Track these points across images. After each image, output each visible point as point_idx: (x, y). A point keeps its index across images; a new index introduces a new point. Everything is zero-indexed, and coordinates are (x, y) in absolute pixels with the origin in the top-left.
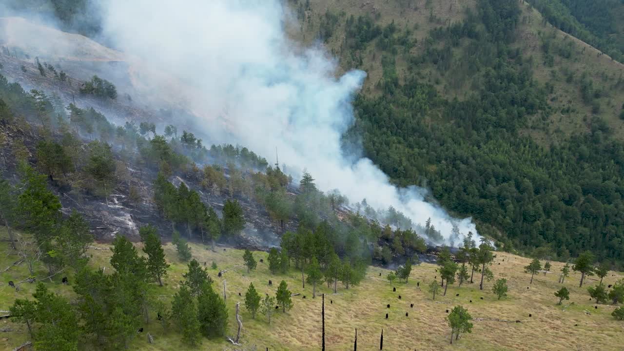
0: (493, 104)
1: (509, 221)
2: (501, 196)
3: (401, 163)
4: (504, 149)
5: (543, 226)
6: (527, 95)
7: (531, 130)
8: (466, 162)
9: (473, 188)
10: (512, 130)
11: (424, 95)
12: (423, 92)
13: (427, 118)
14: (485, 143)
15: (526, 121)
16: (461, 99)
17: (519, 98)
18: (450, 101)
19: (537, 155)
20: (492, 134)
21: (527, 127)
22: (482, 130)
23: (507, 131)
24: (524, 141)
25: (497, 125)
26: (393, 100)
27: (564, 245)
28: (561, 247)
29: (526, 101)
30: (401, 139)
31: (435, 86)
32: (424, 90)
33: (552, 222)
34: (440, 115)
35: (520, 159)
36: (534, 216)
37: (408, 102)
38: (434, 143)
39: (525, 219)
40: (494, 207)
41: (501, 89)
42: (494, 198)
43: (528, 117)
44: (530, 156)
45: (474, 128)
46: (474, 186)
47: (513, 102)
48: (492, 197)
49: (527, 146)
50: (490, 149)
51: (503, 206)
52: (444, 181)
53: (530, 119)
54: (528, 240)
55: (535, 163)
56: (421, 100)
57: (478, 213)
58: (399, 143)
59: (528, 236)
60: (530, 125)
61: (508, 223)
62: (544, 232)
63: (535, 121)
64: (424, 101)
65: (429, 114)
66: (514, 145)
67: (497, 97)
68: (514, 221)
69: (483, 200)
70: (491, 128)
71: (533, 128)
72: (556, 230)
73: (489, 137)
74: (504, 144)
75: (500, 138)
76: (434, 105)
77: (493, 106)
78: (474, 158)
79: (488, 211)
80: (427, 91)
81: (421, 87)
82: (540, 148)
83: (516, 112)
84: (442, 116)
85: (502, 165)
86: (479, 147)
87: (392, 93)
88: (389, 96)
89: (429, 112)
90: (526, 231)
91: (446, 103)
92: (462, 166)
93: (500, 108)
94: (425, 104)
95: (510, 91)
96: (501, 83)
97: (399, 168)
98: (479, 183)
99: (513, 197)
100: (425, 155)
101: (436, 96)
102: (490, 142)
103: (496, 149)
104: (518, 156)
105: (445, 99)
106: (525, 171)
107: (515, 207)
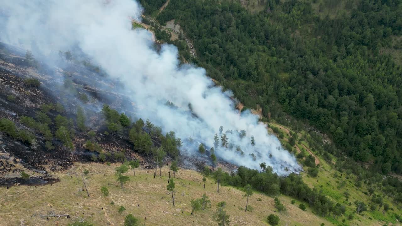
0: (361, 23)
1: (341, 131)
2: (340, 107)
3: (256, 68)
4: (360, 64)
5: (373, 140)
6: (397, 17)
7: (393, 49)
8: (315, 74)
9: (314, 98)
10: (373, 48)
11: (299, 12)
12: (299, 9)
13: (298, 32)
14: (343, 58)
15: (390, 40)
16: (332, 17)
17: (388, 18)
18: (322, 18)
19: (391, 73)
20: (352, 50)
21: (389, 47)
22: (343, 46)
23: (369, 49)
24: (383, 59)
25: (360, 43)
26: (271, 14)
27: (390, 161)
28: (387, 163)
29: (395, 22)
30: (266, 48)
31: (312, 4)
32: (301, 7)
33: (383, 138)
34: (309, 31)
35: (373, 75)
36: (368, 130)
37: (283, 17)
38: (293, 54)
39: (357, 132)
40: (330, 117)
41: (373, 9)
42: (333, 108)
43: (393, 37)
44: (383, 74)
45: (337, 43)
46: (316, 96)
47: (381, 22)
48: (330, 107)
49: (383, 64)
50: (346, 64)
51: (339, 117)
52: (290, 88)
53: (395, 40)
54: (354, 152)
55: (386, 80)
56: (295, 16)
57: (314, 120)
58: (264, 51)
59: (355, 148)
60: (393, 45)
61: (339, 134)
62: (373, 146)
63: (399, 42)
64: (298, 17)
65: (300, 29)
66: (372, 62)
67: (367, 17)
68: (346, 132)
69: (321, 110)
70: (352, 45)
71: (396, 48)
72: (386, 145)
73: (348, 53)
74: (362, 61)
75: (359, 55)
76: (306, 21)
77: (361, 24)
78: (326, 70)
79: (322, 119)
80: (302, 8)
81: (298, 5)
82: (396, 67)
83: (381, 32)
84: (311, 31)
85: (352, 80)
86: (335, 61)
87: (271, 9)
88: (269, 11)
89: (300, 27)
90: (355, 143)
91: (318, 20)
92: (311, 76)
93: (367, 27)
94: (298, 19)
95: (381, 12)
96: (374, 4)
97: (253, 73)
98: (321, 92)
99: (351, 109)
100: (282, 63)
101: (310, 13)
102: (348, 58)
103: (352, 64)
104: (373, 72)
105: (317, 16)
106: (372, 86)
107: (350, 119)
